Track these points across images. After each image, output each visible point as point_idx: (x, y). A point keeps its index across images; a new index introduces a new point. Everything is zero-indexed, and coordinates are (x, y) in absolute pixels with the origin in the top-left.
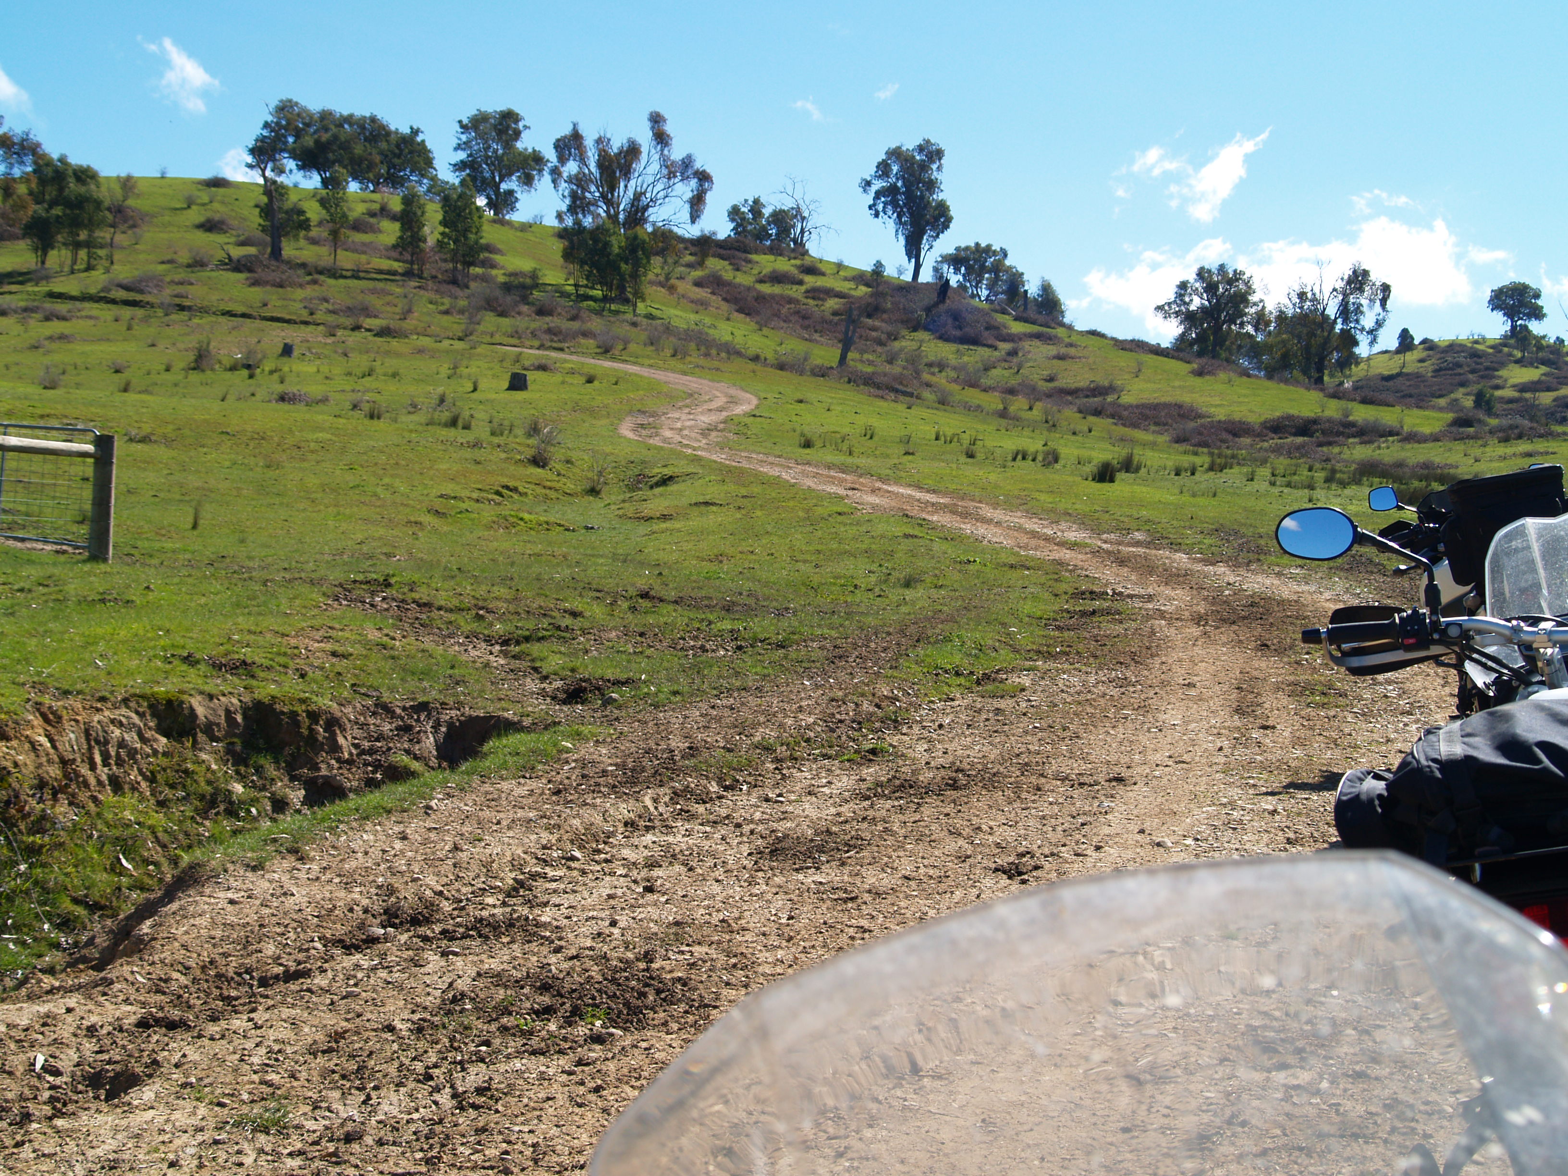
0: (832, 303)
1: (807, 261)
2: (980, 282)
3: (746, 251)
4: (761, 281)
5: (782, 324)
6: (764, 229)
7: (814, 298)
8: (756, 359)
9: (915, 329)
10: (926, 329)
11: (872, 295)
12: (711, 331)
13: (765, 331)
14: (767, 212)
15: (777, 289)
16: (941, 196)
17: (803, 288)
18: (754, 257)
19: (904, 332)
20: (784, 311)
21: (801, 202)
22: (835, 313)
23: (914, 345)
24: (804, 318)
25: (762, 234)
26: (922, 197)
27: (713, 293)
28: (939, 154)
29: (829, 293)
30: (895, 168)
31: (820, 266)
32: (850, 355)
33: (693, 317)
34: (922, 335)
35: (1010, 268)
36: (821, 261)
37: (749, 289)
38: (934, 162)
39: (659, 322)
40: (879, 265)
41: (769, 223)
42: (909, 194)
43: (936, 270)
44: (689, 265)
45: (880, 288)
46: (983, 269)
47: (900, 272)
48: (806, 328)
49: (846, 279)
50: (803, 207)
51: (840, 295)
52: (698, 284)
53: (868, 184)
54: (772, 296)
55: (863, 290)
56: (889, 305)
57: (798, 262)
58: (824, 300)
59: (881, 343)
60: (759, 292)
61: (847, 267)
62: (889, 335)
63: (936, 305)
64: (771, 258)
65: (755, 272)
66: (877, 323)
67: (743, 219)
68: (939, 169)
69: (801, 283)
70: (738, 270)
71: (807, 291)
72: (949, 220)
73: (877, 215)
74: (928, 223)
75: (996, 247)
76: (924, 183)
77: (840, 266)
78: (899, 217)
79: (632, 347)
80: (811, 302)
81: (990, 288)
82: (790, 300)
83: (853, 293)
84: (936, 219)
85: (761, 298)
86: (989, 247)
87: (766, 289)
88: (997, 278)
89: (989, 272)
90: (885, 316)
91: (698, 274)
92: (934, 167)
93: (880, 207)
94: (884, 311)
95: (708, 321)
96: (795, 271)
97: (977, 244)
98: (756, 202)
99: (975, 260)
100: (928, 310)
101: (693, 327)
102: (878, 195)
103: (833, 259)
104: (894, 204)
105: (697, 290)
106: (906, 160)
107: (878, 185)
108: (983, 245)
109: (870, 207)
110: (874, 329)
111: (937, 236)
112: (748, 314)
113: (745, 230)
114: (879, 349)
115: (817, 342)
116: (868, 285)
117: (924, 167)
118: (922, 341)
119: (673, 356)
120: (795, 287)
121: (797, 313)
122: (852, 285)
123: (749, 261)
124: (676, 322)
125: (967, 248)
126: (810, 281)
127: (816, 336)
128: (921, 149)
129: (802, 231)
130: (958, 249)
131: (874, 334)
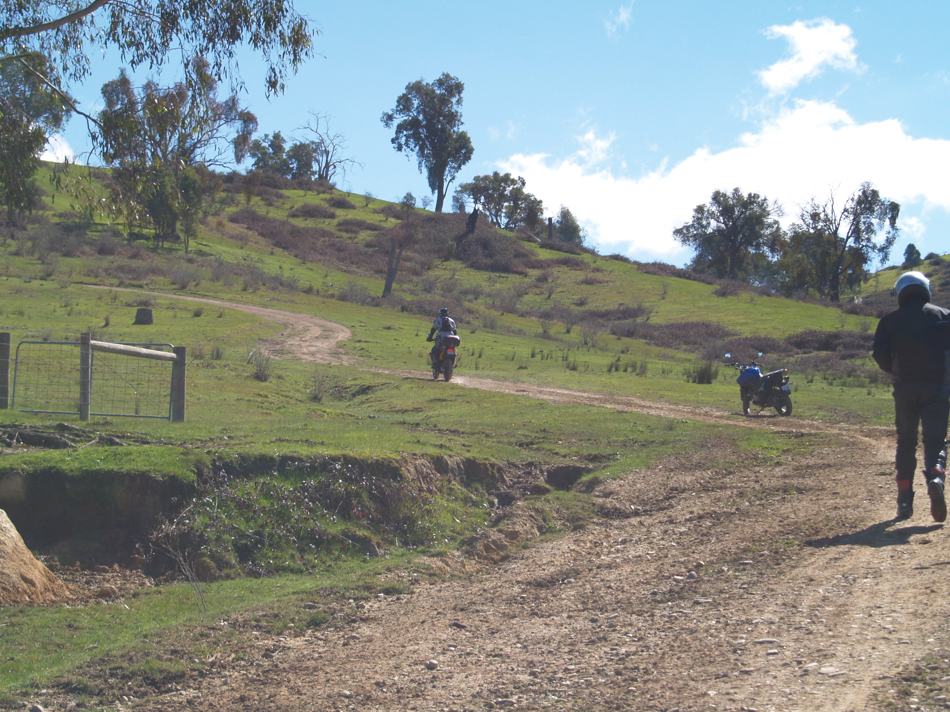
0: (364, 236)
1: (336, 196)
2: (500, 210)
3: (276, 187)
4: (294, 215)
5: (319, 257)
6: (285, 163)
7: (346, 231)
8: (309, 291)
9: (447, 259)
10: (458, 258)
11: (402, 227)
12: (259, 265)
13: (309, 265)
14: (287, 147)
15: (310, 223)
16: (462, 128)
17: (335, 221)
18: (285, 192)
19: (437, 262)
20: (319, 243)
21: (325, 137)
22: (369, 245)
23: (448, 274)
24: (340, 250)
25: (284, 168)
26: (443, 130)
27: (249, 228)
28: (458, 88)
29: (361, 225)
30: (416, 103)
31: (349, 199)
32: (394, 285)
33: (240, 253)
34: (454, 264)
35: (528, 196)
36: (349, 194)
37: (283, 223)
38: (455, 96)
39: (213, 257)
40: (409, 197)
41: (290, 157)
42: (430, 126)
43: (456, 199)
44: (223, 202)
45: (410, 220)
46: (502, 197)
47: (426, 203)
48: (343, 260)
49: (375, 211)
50: (327, 142)
51: (371, 227)
52: (234, 219)
53: (390, 118)
54: (307, 230)
55: (392, 222)
56: (420, 236)
57: (327, 196)
58: (356, 232)
59: (416, 273)
60: (294, 226)
61: (374, 200)
62: (423, 264)
63: (465, 235)
64: (301, 192)
65: (287, 206)
66: (410, 254)
67: (264, 154)
68: (459, 102)
69: (332, 216)
70: (270, 205)
71: (339, 224)
72: (470, 151)
73: (400, 148)
74: (450, 155)
75: (514, 176)
76: (445, 117)
77: (368, 199)
78: (422, 150)
79: (204, 283)
80: (344, 235)
81: (509, 216)
82: (324, 233)
83: (383, 224)
84: (458, 151)
85: (296, 232)
86: (507, 176)
87: (300, 223)
88: (516, 206)
89: (508, 201)
90: (417, 247)
91: (231, 210)
92: (454, 100)
93: (403, 140)
94: (416, 242)
95: (254, 255)
96: (325, 205)
97: (496, 174)
98: (277, 136)
99: (495, 190)
100: (459, 239)
101: (243, 262)
102: (400, 128)
103: (362, 193)
104: (416, 137)
105: (233, 225)
106: (427, 94)
107: (399, 119)
108: (502, 174)
109: (393, 141)
110: (408, 259)
111: (459, 167)
112: (285, 248)
113: (266, 165)
114: (415, 278)
115: (355, 273)
116: (397, 217)
117: (444, 100)
118: (455, 270)
119: (245, 290)
120: (327, 221)
121: (333, 245)
122: (381, 217)
123: (281, 196)
124: (227, 258)
125: (486, 178)
126: (341, 214)
127: (353, 268)
128: (440, 83)
129: (327, 166)
130: (477, 178)
131: (408, 264)
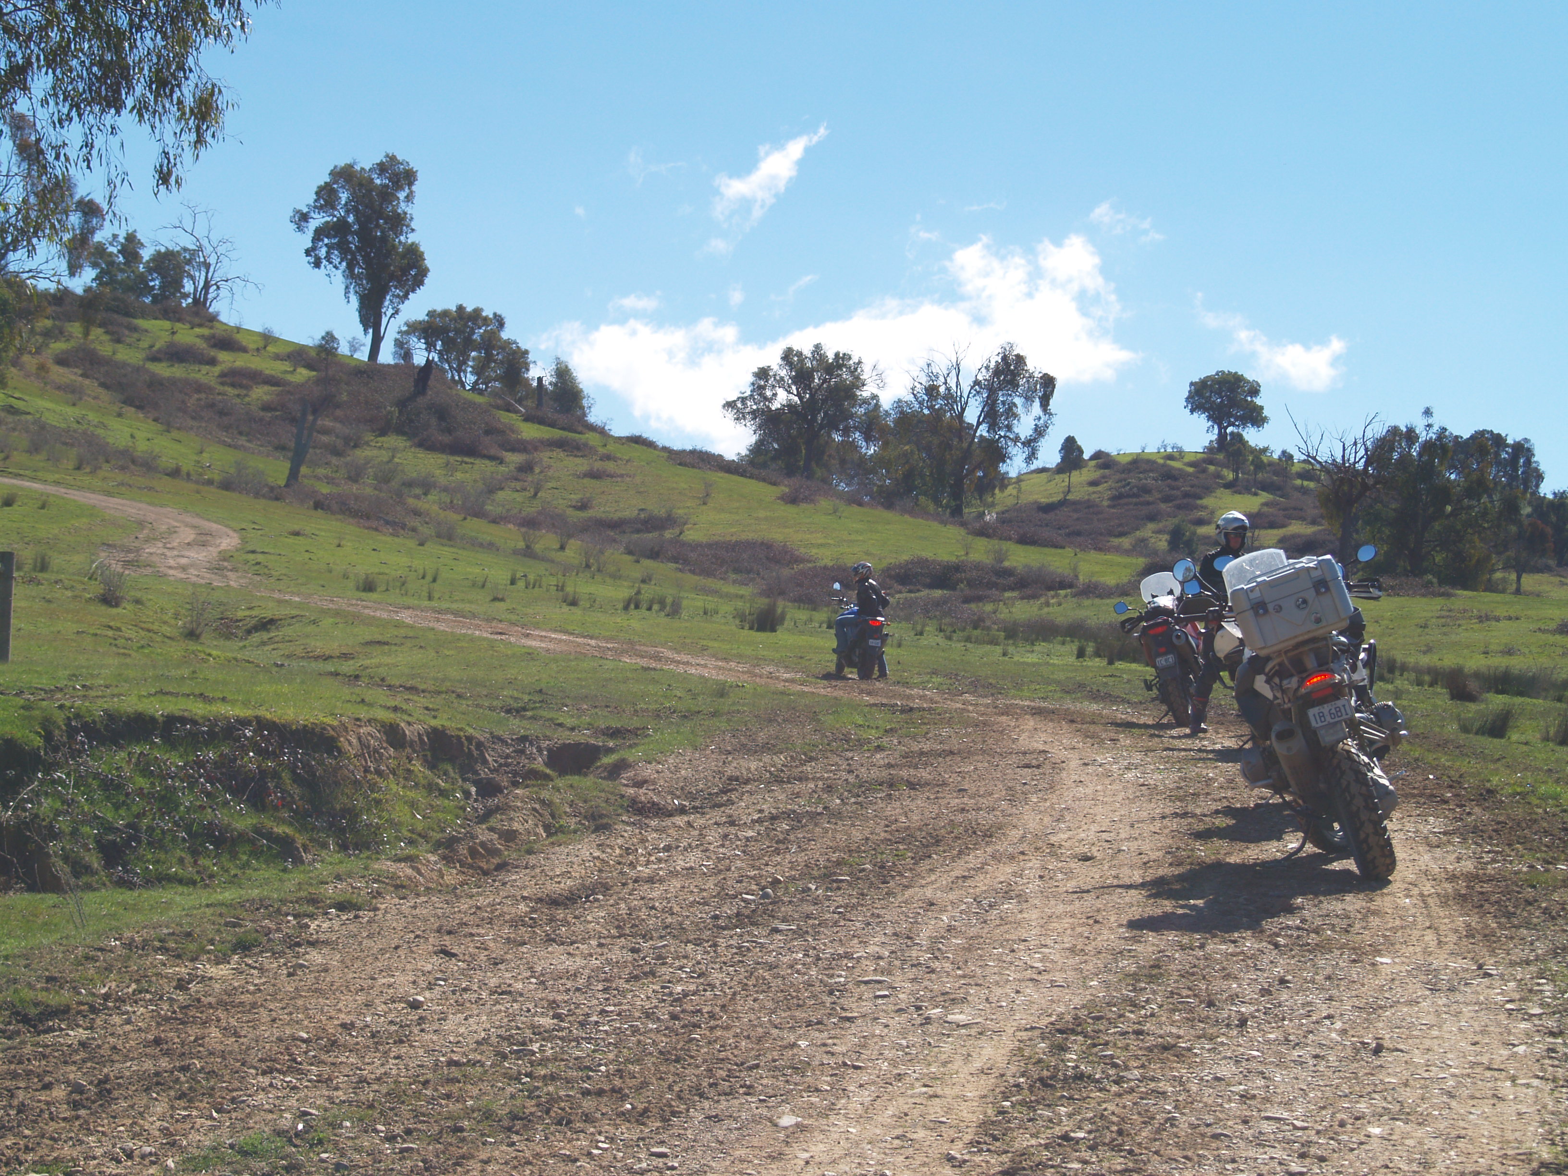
0: (260, 393)
1: (218, 331)
2: (464, 362)
3: (128, 314)
4: (154, 359)
5: (191, 423)
6: (142, 279)
7: (233, 385)
8: (175, 473)
9: (383, 433)
10: (400, 431)
11: (318, 381)
12: (100, 432)
13: (175, 434)
14: (146, 254)
15: (177, 371)
16: (412, 238)
17: (217, 370)
18: (141, 323)
19: (369, 437)
20: (191, 402)
21: (205, 242)
22: (266, 408)
23: (384, 456)
24: (222, 413)
25: (140, 285)
26: (384, 239)
27: (84, 375)
28: (408, 177)
29: (255, 377)
30: (344, 196)
31: (238, 337)
32: (304, 470)
33: (72, 412)
34: (393, 440)
35: (508, 342)
36: (238, 329)
37: (138, 369)
38: (402, 189)
39: (29, 417)
40: (329, 337)
41: (150, 270)
42: (364, 234)
43: (399, 344)
44: (47, 334)
45: (330, 372)
46: (469, 344)
47: (354, 348)
48: (227, 428)
49: (277, 357)
50: (208, 250)
51: (271, 381)
52: (62, 361)
53: (302, 218)
54: (173, 381)
55: (303, 374)
56: (344, 397)
57: (205, 331)
58: (248, 388)
59: (338, 453)
60: (153, 375)
61: (276, 340)
62: (347, 440)
63: (413, 397)
64: (167, 324)
65: (144, 344)
66: (328, 423)
67: (111, 264)
68: (409, 198)
69: (213, 362)
70: (118, 341)
71: (223, 375)
72: (423, 272)
73: (317, 264)
74: (392, 277)
75: (488, 313)
76: (387, 219)
77: (267, 338)
78: (350, 267)
79: (18, 457)
80: (230, 391)
81: (478, 371)
82: (199, 388)
83: (289, 377)
84: (405, 271)
85: (156, 383)
86: (477, 311)
87: (162, 370)
88: (489, 358)
89: (477, 349)
90: (339, 412)
91: (59, 346)
92: (402, 195)
93: (323, 252)
94: (338, 406)
95: (92, 416)
96: (202, 344)
97: (460, 308)
98: (131, 238)
99: (457, 332)
100: (402, 404)
101: (75, 426)
102: (319, 234)
103: (258, 328)
104: (343, 248)
105: (61, 370)
106: (361, 185)
107: (318, 220)
108: (469, 309)
109: (308, 253)
110: (325, 431)
111: (406, 296)
112: (140, 408)
113: (113, 281)
114: (334, 460)
115: (245, 449)
116: (310, 367)
117: (387, 195)
118: (395, 450)
119: (78, 468)
120: (205, 369)
121: (212, 405)
122: (286, 366)
123: (135, 329)
124: (51, 419)
125: (445, 313)
126: (225, 357)
127: (242, 441)
128: (382, 168)
129: (207, 286)
130: (431, 314)
131: (325, 439)
